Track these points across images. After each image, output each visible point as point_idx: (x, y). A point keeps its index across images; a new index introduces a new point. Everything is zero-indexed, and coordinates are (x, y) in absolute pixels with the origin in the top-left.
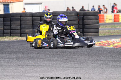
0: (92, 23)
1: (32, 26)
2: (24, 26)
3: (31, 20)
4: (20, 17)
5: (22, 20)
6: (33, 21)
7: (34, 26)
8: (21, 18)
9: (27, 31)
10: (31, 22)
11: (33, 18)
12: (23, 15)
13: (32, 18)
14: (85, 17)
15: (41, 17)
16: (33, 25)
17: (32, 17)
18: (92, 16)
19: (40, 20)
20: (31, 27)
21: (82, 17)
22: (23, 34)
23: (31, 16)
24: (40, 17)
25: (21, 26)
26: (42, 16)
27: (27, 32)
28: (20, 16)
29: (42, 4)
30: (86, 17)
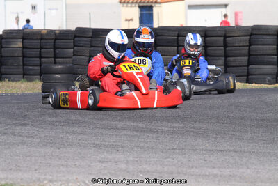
4: (178, 36)
5: (181, 43)
6: (206, 47)
7: (208, 58)
8: (180, 38)
11: (208, 38)
13: (205, 40)
15: (225, 37)
16: (206, 55)
17: (206, 36)
19: (222, 44)
23: (203, 34)
24: (223, 38)
26: (227, 35)
28: (176, 33)
29: (228, 7)
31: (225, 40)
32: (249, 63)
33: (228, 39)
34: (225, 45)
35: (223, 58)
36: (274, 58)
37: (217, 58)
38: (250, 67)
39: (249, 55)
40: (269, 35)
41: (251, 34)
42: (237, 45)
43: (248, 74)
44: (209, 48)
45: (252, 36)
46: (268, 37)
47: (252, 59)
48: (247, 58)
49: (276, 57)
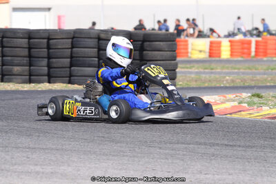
0: (161, 59)
1: (28, 59)
2: (9, 58)
3: (25, 46)
4: (3, 37)
5: (5, 44)
6: (30, 48)
7: (32, 59)
8: (4, 39)
9: (16, 69)
10: (27, 50)
11: (31, 40)
12: (9, 34)
13: (29, 42)
14: (146, 44)
15: (49, 39)
16: (30, 56)
17: (30, 38)
18: (161, 43)
19: (45, 46)
20: (26, 60)
21: (140, 43)
22: (6, 77)
23: (27, 36)
24: (46, 40)
25: (4, 58)
26: (51, 37)
27: (17, 73)
28: (1, 35)
29: (51, 10)
30: (148, 43)
31: (48, 43)
32: (72, 65)
33: (51, 41)
34: (49, 47)
35: (46, 60)
36: (95, 61)
37: (40, 59)
38: (72, 68)
39: (71, 57)
40: (91, 38)
41: (73, 38)
42: (59, 47)
43: (71, 76)
44: (33, 50)
45: (75, 39)
46: (90, 40)
47: (74, 61)
48: (69, 60)
49: (97, 59)
